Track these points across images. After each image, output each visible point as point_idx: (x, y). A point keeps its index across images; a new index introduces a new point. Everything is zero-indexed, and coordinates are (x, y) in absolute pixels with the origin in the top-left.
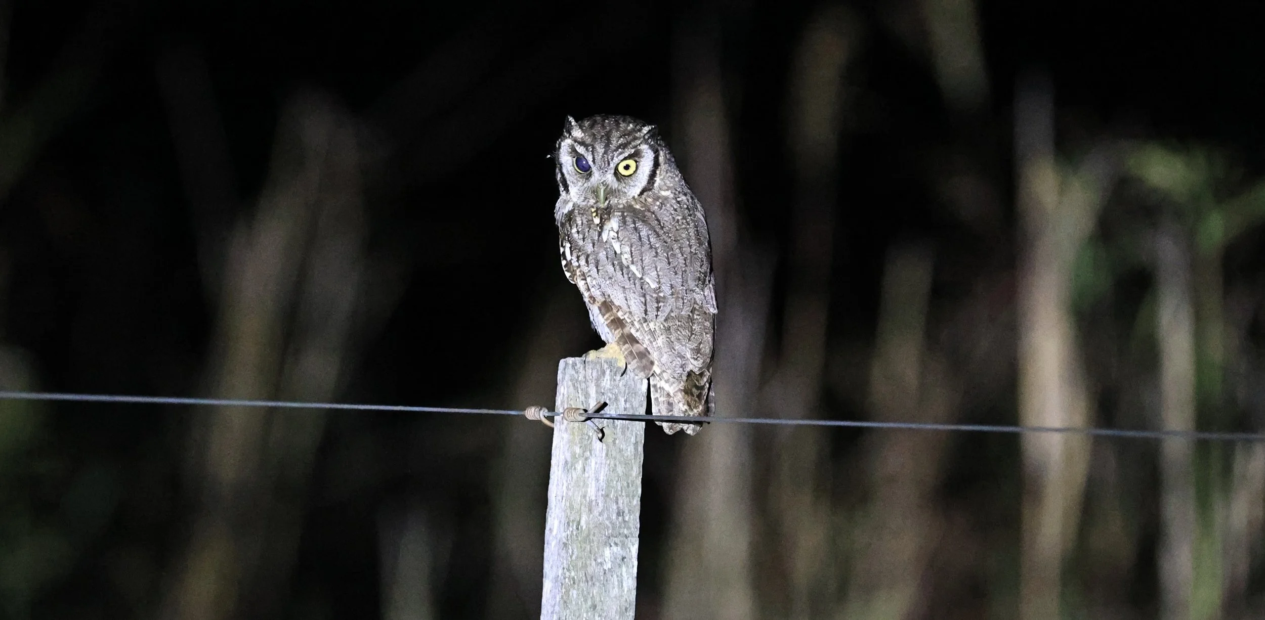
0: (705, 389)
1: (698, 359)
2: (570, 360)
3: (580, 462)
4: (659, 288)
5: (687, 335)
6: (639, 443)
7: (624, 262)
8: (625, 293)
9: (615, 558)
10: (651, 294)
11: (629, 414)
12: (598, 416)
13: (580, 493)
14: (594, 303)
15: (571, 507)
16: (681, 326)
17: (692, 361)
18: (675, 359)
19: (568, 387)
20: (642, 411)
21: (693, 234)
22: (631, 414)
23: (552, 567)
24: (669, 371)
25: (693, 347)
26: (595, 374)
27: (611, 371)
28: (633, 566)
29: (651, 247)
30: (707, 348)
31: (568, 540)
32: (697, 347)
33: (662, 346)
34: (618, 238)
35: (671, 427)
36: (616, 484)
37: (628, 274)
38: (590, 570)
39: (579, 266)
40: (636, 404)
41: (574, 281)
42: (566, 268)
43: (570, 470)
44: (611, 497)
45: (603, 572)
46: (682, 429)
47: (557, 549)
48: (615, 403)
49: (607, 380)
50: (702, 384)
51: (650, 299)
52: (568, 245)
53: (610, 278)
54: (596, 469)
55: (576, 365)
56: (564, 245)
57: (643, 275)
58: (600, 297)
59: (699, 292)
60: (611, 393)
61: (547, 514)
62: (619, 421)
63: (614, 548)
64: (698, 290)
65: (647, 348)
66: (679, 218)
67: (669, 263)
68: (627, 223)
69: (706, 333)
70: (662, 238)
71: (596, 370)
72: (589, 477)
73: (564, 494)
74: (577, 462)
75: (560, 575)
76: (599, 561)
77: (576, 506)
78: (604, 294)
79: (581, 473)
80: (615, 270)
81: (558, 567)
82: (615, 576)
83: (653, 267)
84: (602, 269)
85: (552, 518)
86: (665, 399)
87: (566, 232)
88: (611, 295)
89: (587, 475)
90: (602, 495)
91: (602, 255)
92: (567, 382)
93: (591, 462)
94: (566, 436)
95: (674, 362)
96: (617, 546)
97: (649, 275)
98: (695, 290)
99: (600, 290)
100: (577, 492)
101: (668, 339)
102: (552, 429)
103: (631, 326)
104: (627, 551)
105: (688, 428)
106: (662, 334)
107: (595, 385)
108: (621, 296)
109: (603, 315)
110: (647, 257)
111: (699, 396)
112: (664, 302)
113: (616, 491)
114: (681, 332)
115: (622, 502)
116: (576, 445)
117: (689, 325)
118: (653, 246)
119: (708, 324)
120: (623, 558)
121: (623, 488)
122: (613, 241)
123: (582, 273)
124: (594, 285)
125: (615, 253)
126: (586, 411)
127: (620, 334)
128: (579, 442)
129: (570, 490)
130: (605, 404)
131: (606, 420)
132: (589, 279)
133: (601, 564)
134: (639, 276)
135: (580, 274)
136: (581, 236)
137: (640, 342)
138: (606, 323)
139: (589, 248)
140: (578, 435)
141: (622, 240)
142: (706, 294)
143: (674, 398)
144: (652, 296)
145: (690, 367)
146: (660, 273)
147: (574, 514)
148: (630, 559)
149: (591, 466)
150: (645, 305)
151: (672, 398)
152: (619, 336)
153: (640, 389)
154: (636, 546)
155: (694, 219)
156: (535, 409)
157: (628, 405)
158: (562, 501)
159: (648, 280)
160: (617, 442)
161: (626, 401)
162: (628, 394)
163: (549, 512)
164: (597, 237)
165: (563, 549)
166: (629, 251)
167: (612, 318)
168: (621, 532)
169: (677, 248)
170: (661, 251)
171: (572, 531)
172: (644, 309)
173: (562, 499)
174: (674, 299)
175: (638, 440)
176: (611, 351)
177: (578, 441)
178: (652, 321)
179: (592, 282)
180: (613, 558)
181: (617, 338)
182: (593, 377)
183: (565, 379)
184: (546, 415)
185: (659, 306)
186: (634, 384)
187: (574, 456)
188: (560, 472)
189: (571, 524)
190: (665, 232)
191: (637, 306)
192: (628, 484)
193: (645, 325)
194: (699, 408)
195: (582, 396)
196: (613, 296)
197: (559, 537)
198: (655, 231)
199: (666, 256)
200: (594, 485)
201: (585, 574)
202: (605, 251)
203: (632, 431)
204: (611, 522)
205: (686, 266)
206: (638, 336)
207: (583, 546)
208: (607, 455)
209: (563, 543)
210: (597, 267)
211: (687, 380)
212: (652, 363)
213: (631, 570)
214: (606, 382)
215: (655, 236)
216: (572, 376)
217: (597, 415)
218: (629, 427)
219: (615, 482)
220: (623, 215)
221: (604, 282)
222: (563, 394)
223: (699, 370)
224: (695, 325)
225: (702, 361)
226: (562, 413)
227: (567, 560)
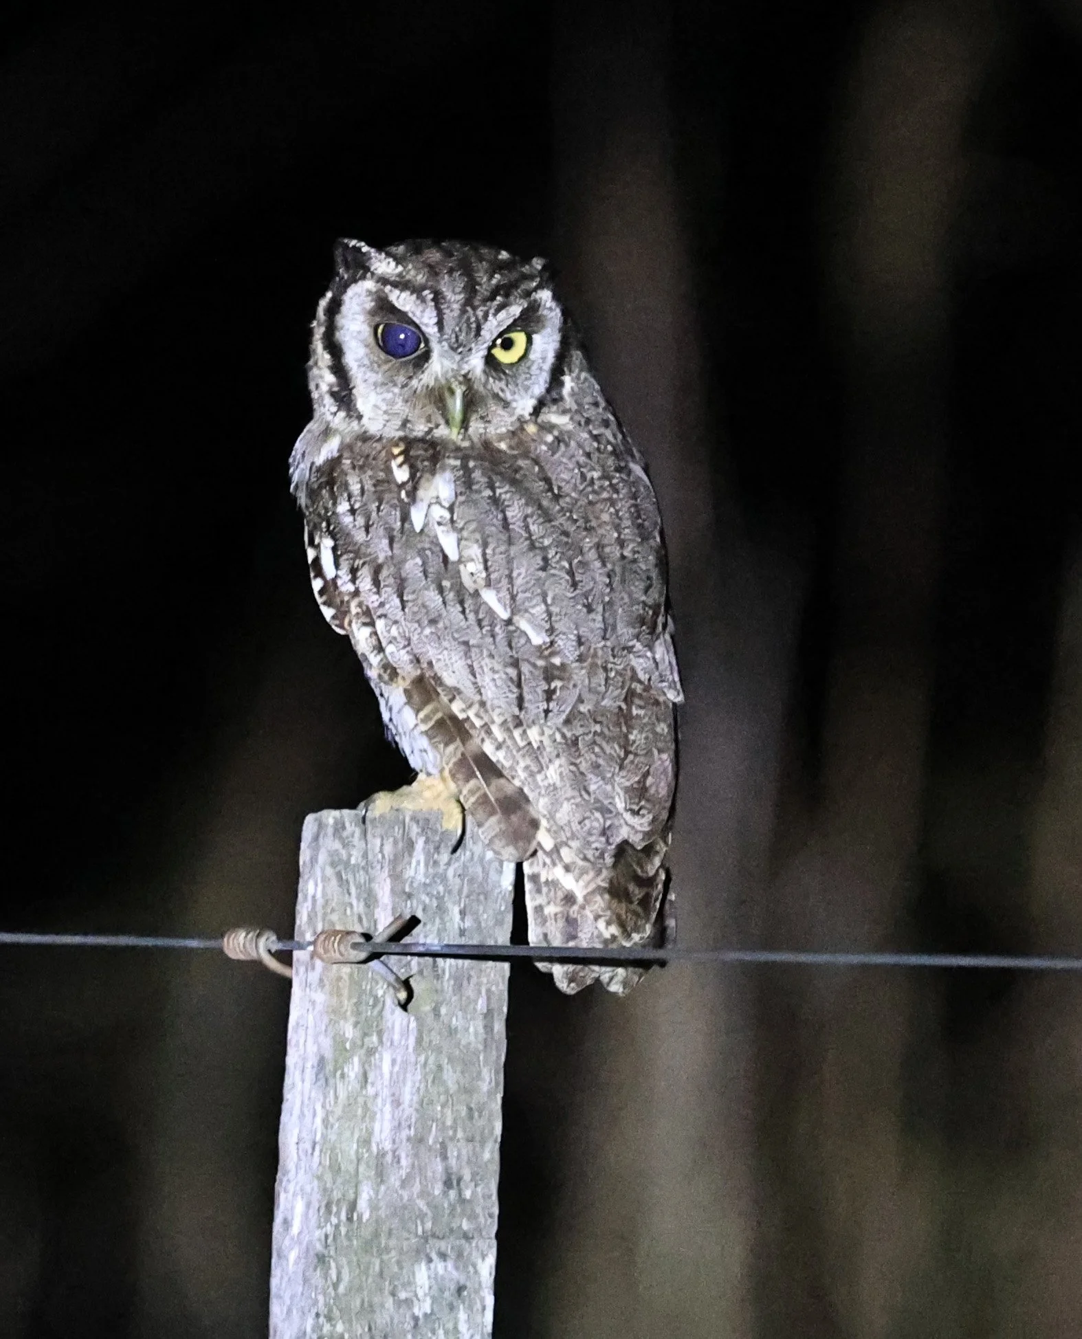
0: (657, 885)
1: (641, 812)
2: (330, 816)
3: (356, 1059)
4: (552, 643)
5: (615, 755)
6: (496, 1015)
7: (467, 582)
8: (471, 657)
9: (442, 1291)
10: (532, 660)
11: (470, 943)
12: (397, 950)
13: (356, 1136)
14: (391, 679)
15: (335, 1169)
16: (602, 734)
17: (627, 816)
18: (588, 814)
19: (325, 879)
20: (502, 937)
21: (627, 515)
22: (475, 942)
23: (289, 1311)
24: (575, 844)
25: (628, 784)
26: (388, 848)
27: (427, 842)
28: (484, 1308)
29: (532, 547)
30: (660, 786)
31: (326, 1246)
32: (639, 782)
33: (559, 784)
34: (452, 521)
35: (573, 976)
36: (442, 1112)
37: (477, 613)
38: (381, 1319)
39: (356, 593)
40: (486, 918)
41: (342, 627)
42: (324, 598)
43: (331, 1081)
44: (431, 1142)
45: (412, 1323)
46: (597, 981)
47: (301, 1266)
48: (438, 921)
49: (418, 863)
50: (651, 873)
51: (531, 672)
52: (327, 543)
53: (433, 622)
54: (395, 1076)
55: (344, 828)
56: (317, 541)
57: (513, 613)
58: (409, 668)
59: (640, 654)
60: (428, 894)
61: (276, 1184)
62: (449, 961)
63: (439, 1266)
64: (638, 646)
65: (521, 790)
66: (596, 475)
67: (575, 585)
68: (475, 487)
69: (660, 751)
70: (555, 523)
71: (391, 840)
72: (377, 1095)
73: (318, 1138)
74: (347, 1060)
75: (309, 1330)
76: (403, 1295)
77: (347, 1167)
78: (418, 661)
79: (358, 1086)
80: (444, 603)
81: (303, 1313)
82: (441, 1332)
83: (538, 595)
84: (414, 601)
85: (290, 1195)
86: (558, 909)
87: (323, 512)
88: (434, 662)
89: (370, 1090)
90: (409, 1139)
91: (413, 566)
92: (323, 870)
93: (381, 1059)
94: (320, 997)
95: (587, 822)
96: (445, 1260)
97: (527, 615)
98: (633, 647)
99: (408, 649)
100: (347, 1134)
101: (573, 768)
102: (289, 983)
103: (483, 734)
104: (469, 1272)
105: (611, 979)
106: (558, 756)
107: (390, 876)
108: (459, 664)
109: (417, 712)
110: (523, 570)
111: (645, 902)
112: (561, 679)
113: (443, 1128)
114: (602, 748)
115: (455, 1154)
116: (345, 1019)
117: (621, 731)
118: (537, 544)
119: (663, 728)
120: (460, 1289)
121: (459, 1122)
122: (439, 530)
123: (364, 608)
124: (395, 638)
125: (445, 558)
126: (367, 937)
127: (459, 755)
128: (352, 1012)
129: (332, 1127)
130: (414, 922)
131: (416, 959)
132: (380, 624)
133: (408, 1303)
134: (504, 614)
135: (359, 610)
136: (361, 521)
137: (505, 773)
138: (424, 727)
139: (381, 549)
140: (350, 998)
141: (462, 529)
142: (658, 656)
143: (583, 907)
144: (534, 665)
145: (624, 833)
146: (555, 609)
147: (343, 1184)
148: (477, 1291)
149: (380, 1068)
150: (519, 686)
151: (575, 908)
152: (454, 760)
153: (498, 884)
154: (491, 1260)
155: (625, 478)
156: (247, 934)
157: (468, 923)
158: (312, 1154)
159: (523, 624)
160: (443, 1011)
161: (463, 913)
162: (468, 896)
163: (281, 1181)
164: (399, 524)
165: (315, 1270)
166: (480, 556)
167: (439, 715)
168: (454, 1225)
169: (590, 548)
170: (553, 557)
171: (337, 1227)
172: (515, 696)
173: (314, 1149)
174: (584, 672)
175: (494, 1005)
176: (427, 794)
177: (349, 1008)
178: (533, 722)
179: (389, 631)
180: (435, 1287)
181: (451, 765)
182: (383, 857)
183: (317, 862)
184: (274, 948)
185: (552, 687)
186: (483, 872)
187: (339, 1043)
188: (308, 1084)
189: (334, 1209)
190: (562, 508)
191: (496, 686)
192: (470, 1109)
193: (517, 733)
194: (644, 930)
195: (358, 900)
196: (441, 664)
197: (306, 1239)
198: (540, 507)
199: (567, 565)
200: (388, 1116)
201: (370, 1329)
202: (419, 555)
203: (479, 984)
204: (428, 1204)
205: (612, 589)
206: (502, 759)
207: (366, 1259)
208: (419, 1041)
209: (317, 1255)
210: (401, 596)
211: (615, 866)
212: (535, 824)
213: (478, 1319)
214: (417, 869)
215: (541, 520)
216: (333, 854)
217: (394, 947)
218: (472, 973)
219: (439, 1108)
220: (464, 467)
221: (419, 630)
222: (314, 897)
223: (643, 839)
224: (635, 732)
225: (651, 817)
226: (310, 943)
227: (325, 1294)
